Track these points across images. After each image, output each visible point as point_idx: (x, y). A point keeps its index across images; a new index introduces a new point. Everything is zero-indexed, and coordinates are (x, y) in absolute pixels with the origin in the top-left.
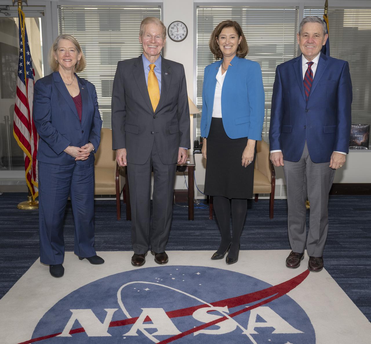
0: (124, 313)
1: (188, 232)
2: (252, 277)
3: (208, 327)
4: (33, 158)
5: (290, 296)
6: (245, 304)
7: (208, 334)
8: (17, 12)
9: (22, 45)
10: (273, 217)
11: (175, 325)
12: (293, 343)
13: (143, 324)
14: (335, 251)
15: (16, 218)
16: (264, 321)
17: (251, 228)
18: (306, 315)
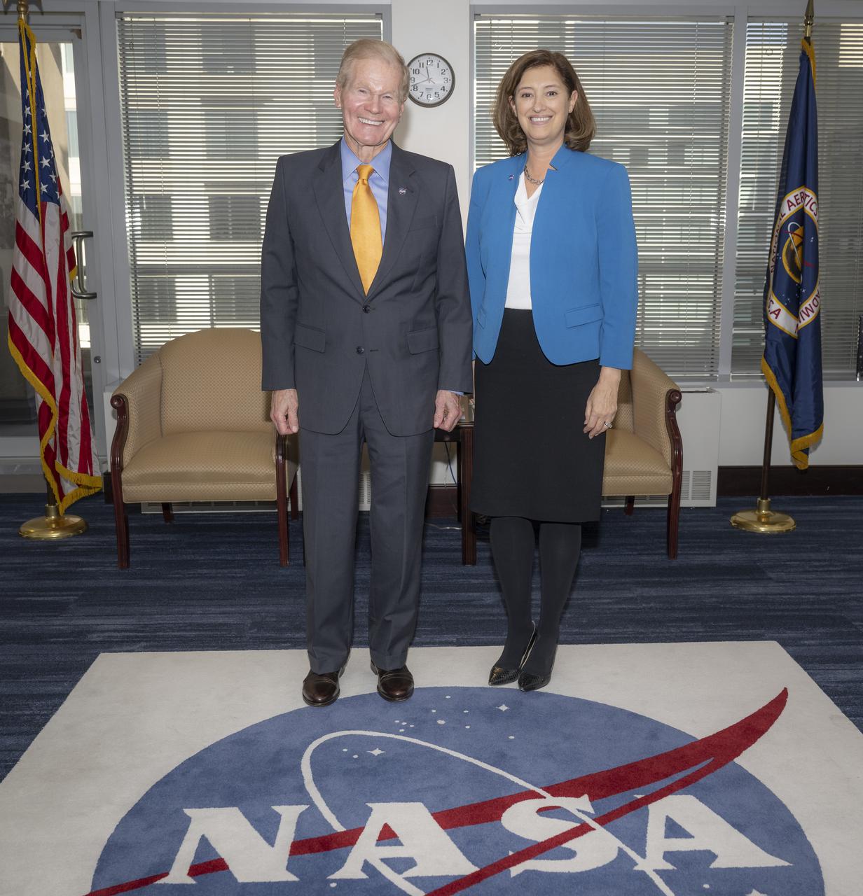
0: (323, 817)
1: (463, 596)
2: (642, 716)
3: (545, 853)
4: (60, 407)
5: (746, 766)
6: (633, 788)
7: (546, 873)
8: (16, 29)
9: (29, 116)
10: (675, 556)
11: (460, 848)
12: (766, 893)
13: (377, 845)
14: (844, 644)
15: (18, 561)
16: (687, 835)
17: (623, 584)
18: (792, 816)
